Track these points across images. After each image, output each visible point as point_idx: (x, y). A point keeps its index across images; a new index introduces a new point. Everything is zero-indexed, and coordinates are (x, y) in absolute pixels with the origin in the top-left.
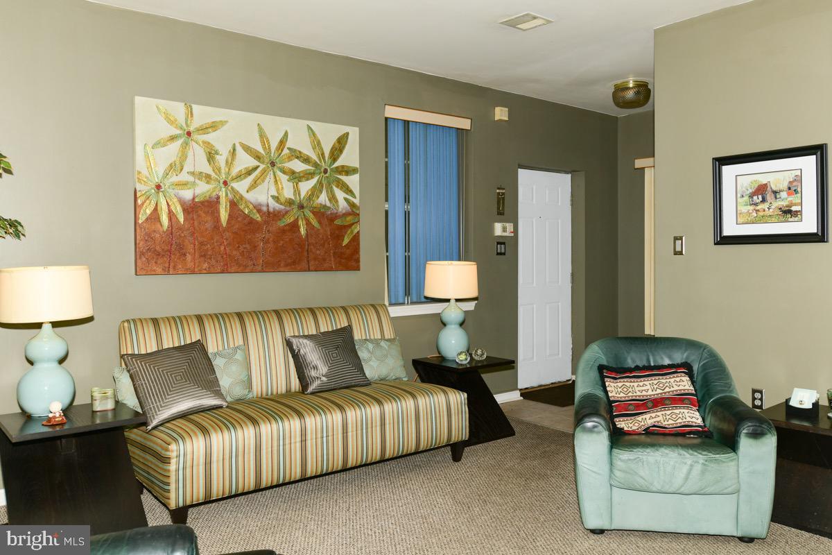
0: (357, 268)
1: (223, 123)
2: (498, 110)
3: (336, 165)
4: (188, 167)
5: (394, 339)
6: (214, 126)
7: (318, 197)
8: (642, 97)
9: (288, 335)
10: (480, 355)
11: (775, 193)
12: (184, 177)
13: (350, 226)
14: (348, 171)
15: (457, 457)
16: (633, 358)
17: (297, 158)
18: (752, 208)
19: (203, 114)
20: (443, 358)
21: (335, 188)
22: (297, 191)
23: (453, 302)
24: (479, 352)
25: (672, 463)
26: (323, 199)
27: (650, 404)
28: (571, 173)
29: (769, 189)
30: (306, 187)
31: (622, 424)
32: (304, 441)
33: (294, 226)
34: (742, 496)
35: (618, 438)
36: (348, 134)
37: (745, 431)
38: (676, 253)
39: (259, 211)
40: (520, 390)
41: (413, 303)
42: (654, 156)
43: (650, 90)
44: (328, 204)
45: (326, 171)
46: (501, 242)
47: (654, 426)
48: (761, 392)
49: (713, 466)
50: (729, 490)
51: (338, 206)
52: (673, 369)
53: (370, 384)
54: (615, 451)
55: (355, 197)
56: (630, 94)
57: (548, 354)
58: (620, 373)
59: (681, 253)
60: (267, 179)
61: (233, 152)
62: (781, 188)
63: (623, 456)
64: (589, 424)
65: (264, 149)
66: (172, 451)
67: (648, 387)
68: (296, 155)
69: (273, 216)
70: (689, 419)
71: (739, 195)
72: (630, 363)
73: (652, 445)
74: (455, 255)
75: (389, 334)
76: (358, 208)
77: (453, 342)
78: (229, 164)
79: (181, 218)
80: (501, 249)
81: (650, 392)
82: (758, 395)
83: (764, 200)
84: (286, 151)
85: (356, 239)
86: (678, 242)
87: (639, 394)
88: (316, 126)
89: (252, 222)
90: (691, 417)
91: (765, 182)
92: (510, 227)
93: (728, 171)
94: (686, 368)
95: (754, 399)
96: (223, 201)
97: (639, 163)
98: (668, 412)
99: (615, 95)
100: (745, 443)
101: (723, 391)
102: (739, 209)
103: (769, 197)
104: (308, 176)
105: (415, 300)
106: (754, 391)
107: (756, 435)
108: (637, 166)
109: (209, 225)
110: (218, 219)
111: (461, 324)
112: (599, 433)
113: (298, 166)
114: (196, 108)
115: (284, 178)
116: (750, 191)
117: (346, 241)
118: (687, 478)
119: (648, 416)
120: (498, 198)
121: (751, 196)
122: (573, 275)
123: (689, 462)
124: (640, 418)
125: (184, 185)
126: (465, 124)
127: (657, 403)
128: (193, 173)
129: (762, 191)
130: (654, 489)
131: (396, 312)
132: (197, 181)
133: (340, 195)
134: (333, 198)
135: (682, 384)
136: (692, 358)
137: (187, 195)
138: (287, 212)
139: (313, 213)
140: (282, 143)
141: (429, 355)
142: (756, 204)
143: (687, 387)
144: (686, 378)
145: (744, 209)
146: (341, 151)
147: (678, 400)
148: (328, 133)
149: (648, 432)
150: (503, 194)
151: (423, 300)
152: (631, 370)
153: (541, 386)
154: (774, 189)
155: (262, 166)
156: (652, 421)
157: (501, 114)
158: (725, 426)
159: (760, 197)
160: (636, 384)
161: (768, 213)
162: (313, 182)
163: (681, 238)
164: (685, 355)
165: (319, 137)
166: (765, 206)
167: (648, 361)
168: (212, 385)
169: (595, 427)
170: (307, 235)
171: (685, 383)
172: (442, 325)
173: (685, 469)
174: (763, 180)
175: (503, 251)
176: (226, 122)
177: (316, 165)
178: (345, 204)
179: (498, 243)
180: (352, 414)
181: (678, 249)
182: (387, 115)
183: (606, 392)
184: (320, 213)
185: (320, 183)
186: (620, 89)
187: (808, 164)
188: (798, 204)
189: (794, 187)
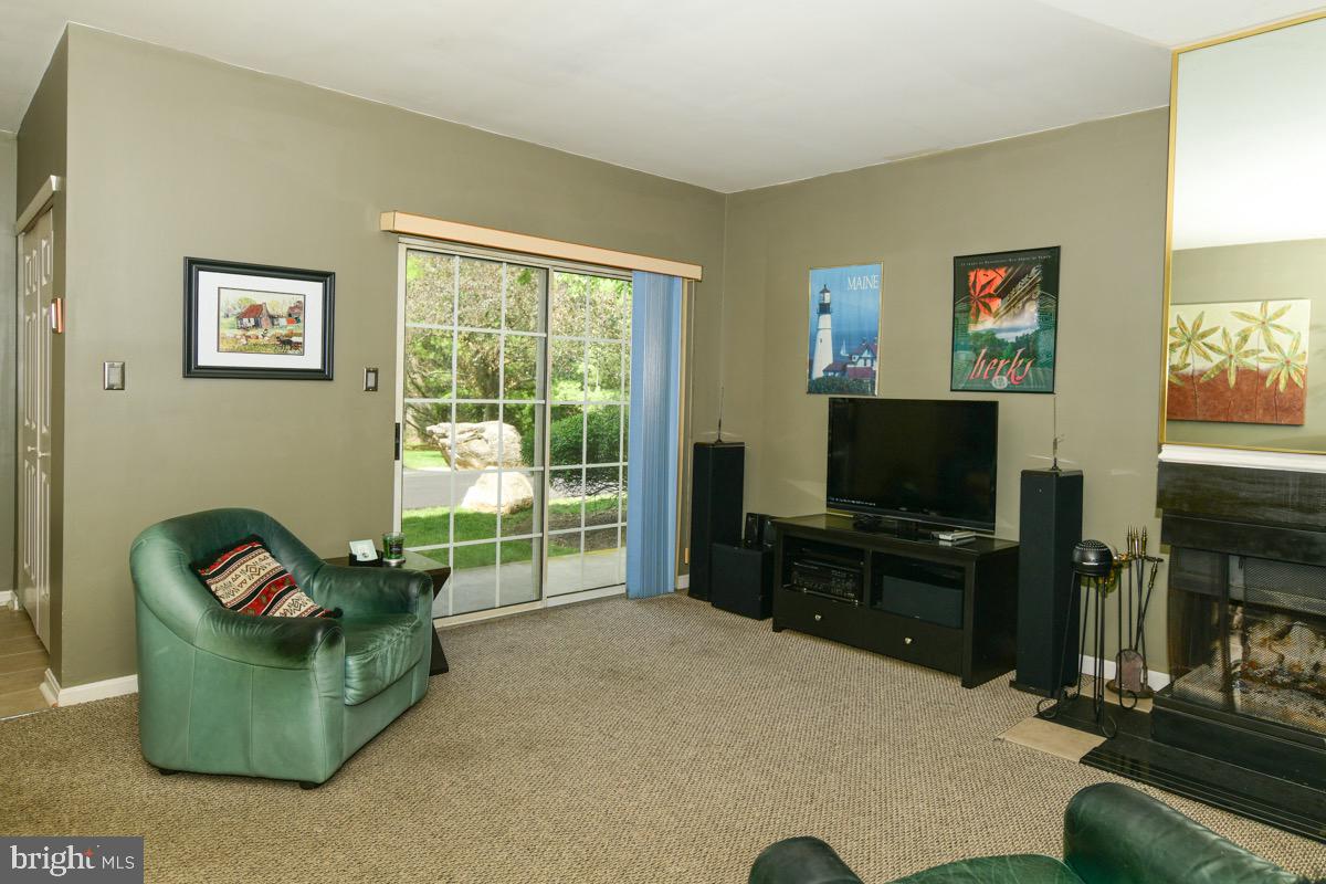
11: (272, 318)
18: (240, 332)
29: (264, 311)
59: (119, 388)
62: (280, 313)
71: (222, 314)
83: (257, 325)
86: (115, 372)
91: (259, 303)
93: (208, 281)
100: (422, 602)
102: (221, 332)
103: (264, 321)
107: (425, 591)
116: (239, 310)
121: (240, 317)
129: (254, 312)
142: (246, 329)
145: (229, 333)
154: (271, 312)
159: (252, 320)
161: (261, 341)
166: (259, 332)
174: (258, 299)
187: (313, 291)
188: (299, 335)
189: (295, 314)
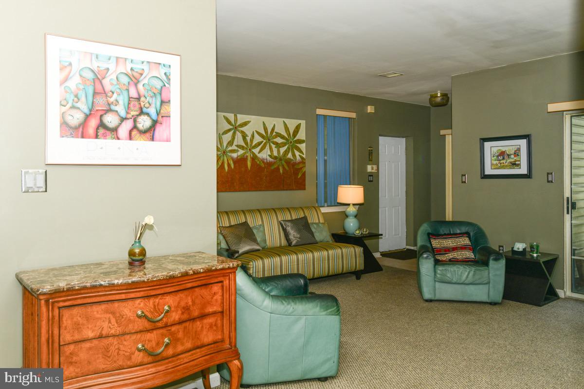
0: (304, 189)
1: (249, 122)
2: (369, 107)
3: (295, 139)
4: (235, 143)
5: (325, 223)
6: (245, 124)
7: (288, 155)
8: (445, 101)
9: (279, 220)
10: (365, 231)
11: (508, 155)
12: (234, 147)
13: (301, 168)
14: (301, 142)
15: (358, 278)
16: (443, 230)
17: (279, 136)
18: (497, 162)
19: (242, 118)
20: (346, 233)
21: (295, 150)
22: (279, 152)
23: (351, 205)
24: (365, 230)
25: (461, 271)
26: (290, 156)
27: (451, 250)
28: (405, 137)
29: (506, 153)
30: (282, 150)
31: (439, 257)
32: (298, 264)
33: (278, 169)
34: (491, 285)
35: (437, 262)
36: (300, 124)
37: (492, 258)
38: (463, 182)
39: (263, 162)
40: (380, 252)
41: (328, 206)
42: (452, 129)
43: (449, 98)
44: (292, 158)
45: (291, 142)
46: (371, 175)
47: (453, 258)
48: (503, 247)
49: (478, 272)
50: (485, 282)
51: (296, 159)
52: (461, 235)
53: (318, 243)
54: (437, 266)
55: (304, 154)
56: (439, 100)
57: (393, 234)
58: (438, 236)
59: (465, 182)
60: (267, 147)
61: (253, 136)
62: (511, 153)
63: (440, 269)
64: (425, 256)
65: (266, 133)
66: (251, 265)
67: (450, 242)
68: (279, 135)
69: (270, 164)
70: (468, 256)
71: (492, 156)
72: (442, 232)
73: (453, 264)
74: (348, 182)
75: (322, 221)
76: (305, 159)
77: (352, 224)
78: (252, 140)
79: (232, 166)
80: (371, 179)
81: (451, 245)
82: (501, 248)
83: (503, 159)
84: (274, 134)
85: (304, 174)
86: (464, 177)
87: (446, 245)
88: (287, 121)
89: (260, 167)
90: (469, 255)
92: (375, 167)
93: (487, 145)
94: (467, 234)
95: (500, 250)
96: (249, 158)
97: (442, 132)
98: (459, 253)
99: (430, 100)
100: (492, 263)
101: (484, 244)
102: (492, 162)
103: (506, 157)
104: (283, 145)
105: (329, 204)
106: (500, 246)
107: (496, 259)
108: (441, 134)
109: (243, 169)
110: (246, 166)
111: (356, 216)
112: (430, 259)
113: (279, 140)
114: (238, 116)
115: (273, 146)
116: (497, 154)
117: (300, 175)
118: (467, 277)
119: (450, 254)
120: (369, 152)
121: (498, 156)
122: (406, 192)
123: (468, 271)
124: (447, 255)
125: (233, 151)
126: (353, 115)
127: (454, 249)
128: (237, 146)
129: (502, 154)
130: (453, 282)
131: (324, 210)
132: (239, 149)
133: (297, 153)
134: (294, 155)
135: (465, 241)
136: (470, 230)
137: (235, 155)
138: (275, 162)
139: (286, 162)
140: (273, 129)
141: (340, 232)
142: (500, 160)
143: (468, 243)
144: (467, 239)
145: (495, 162)
146: (298, 132)
147: (463, 248)
148: (292, 124)
149: (450, 260)
150: (372, 150)
151: (336, 204)
152: (442, 235)
153: (390, 251)
154: (508, 153)
155: (265, 141)
156: (452, 256)
157: (370, 109)
158: (484, 258)
159: (502, 157)
160: (444, 241)
161: (505, 164)
162: (286, 147)
163: (465, 175)
164: (467, 229)
165: (288, 126)
166: (504, 161)
167: (450, 231)
168: (254, 240)
169: (427, 257)
170: (283, 173)
171: (467, 241)
172: (345, 216)
173: (466, 274)
174: (503, 149)
175: (372, 179)
176: (250, 121)
177: (287, 139)
178: (299, 158)
179: (369, 176)
180: (316, 254)
181: (464, 180)
182: (317, 113)
183: (431, 245)
184: (288, 162)
185: (288, 148)
186: (433, 97)
187: (523, 143)
188: (518, 161)
189: (517, 153)
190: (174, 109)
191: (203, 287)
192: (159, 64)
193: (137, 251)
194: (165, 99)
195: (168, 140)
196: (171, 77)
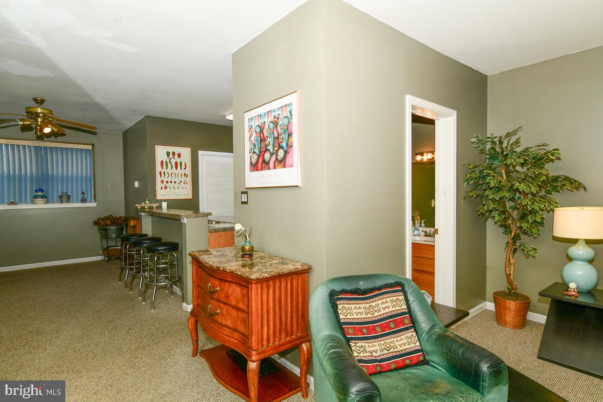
190: (295, 139)
191: (238, 285)
192: (286, 105)
193: (247, 248)
194: (290, 133)
195: (292, 166)
196: (293, 113)
